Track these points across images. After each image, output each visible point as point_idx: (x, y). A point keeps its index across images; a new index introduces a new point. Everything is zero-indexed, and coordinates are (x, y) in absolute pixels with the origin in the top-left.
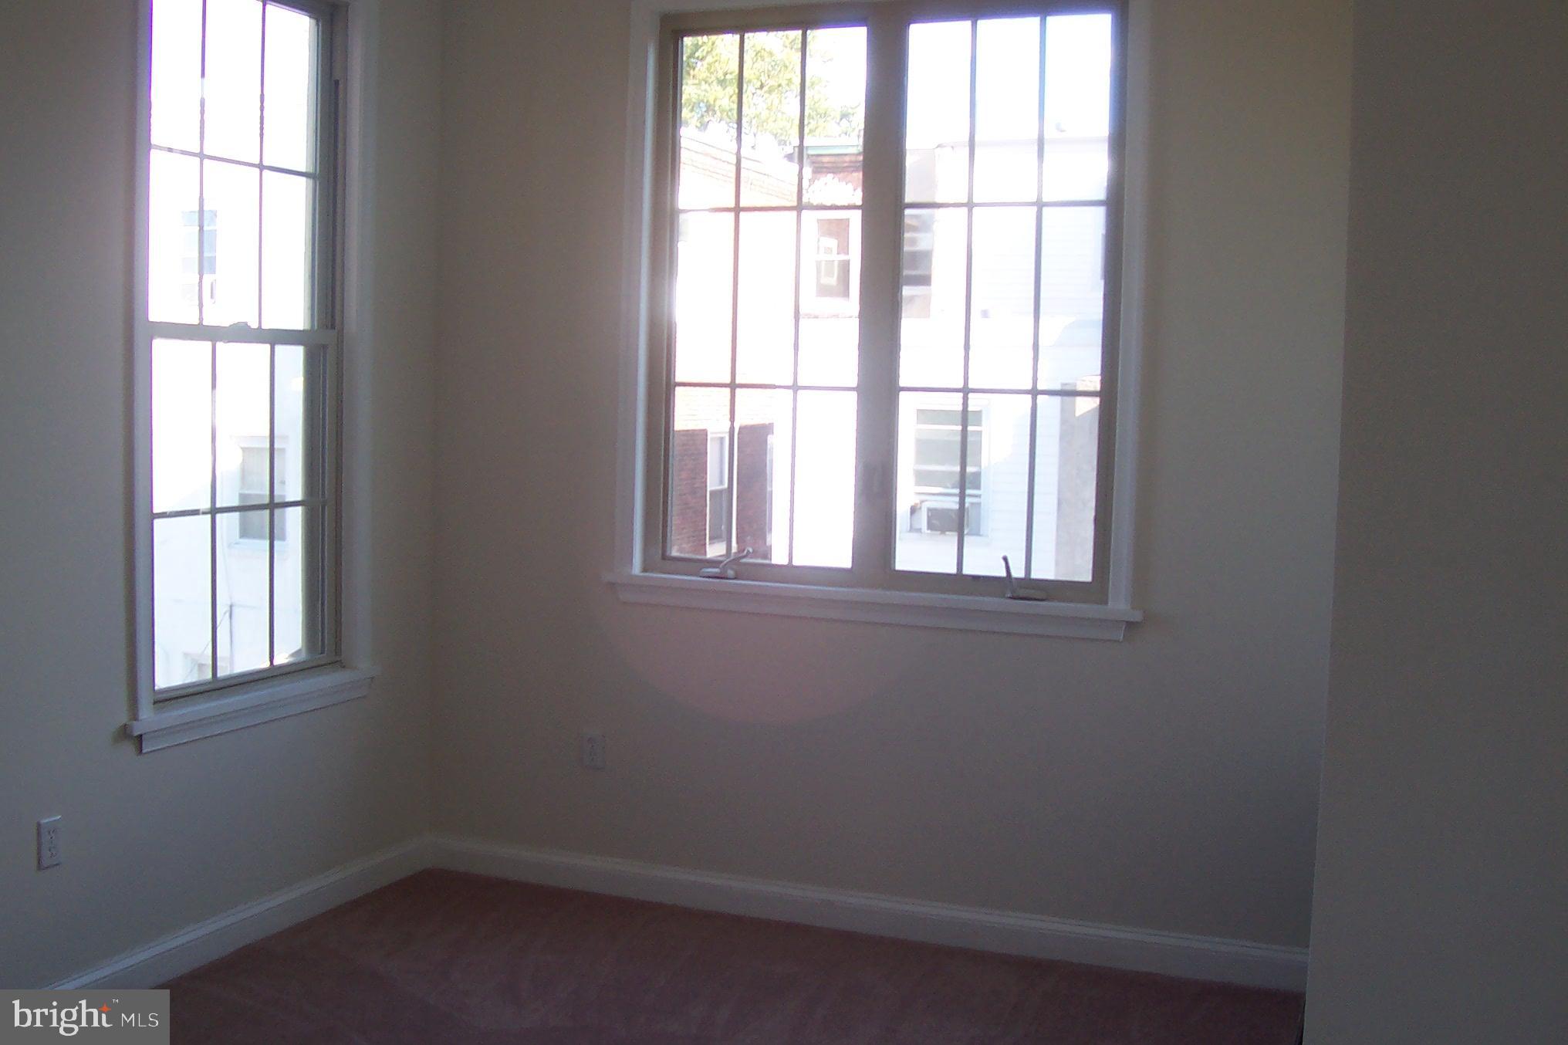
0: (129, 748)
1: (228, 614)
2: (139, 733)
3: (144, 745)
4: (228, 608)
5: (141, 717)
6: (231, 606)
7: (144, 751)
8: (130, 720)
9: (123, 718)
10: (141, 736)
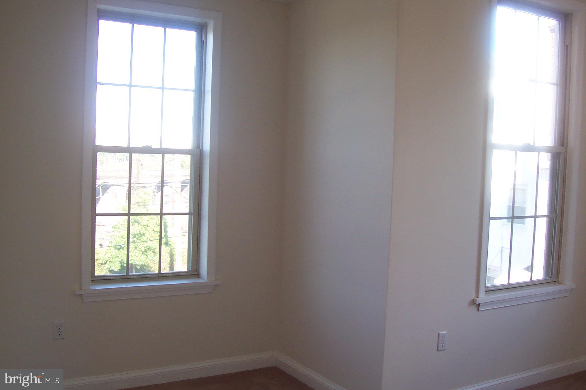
0: (474, 308)
1: (501, 251)
2: (479, 303)
3: (480, 308)
4: (500, 249)
5: (480, 297)
6: (502, 248)
7: (480, 310)
8: (476, 298)
9: (473, 297)
10: (479, 304)
